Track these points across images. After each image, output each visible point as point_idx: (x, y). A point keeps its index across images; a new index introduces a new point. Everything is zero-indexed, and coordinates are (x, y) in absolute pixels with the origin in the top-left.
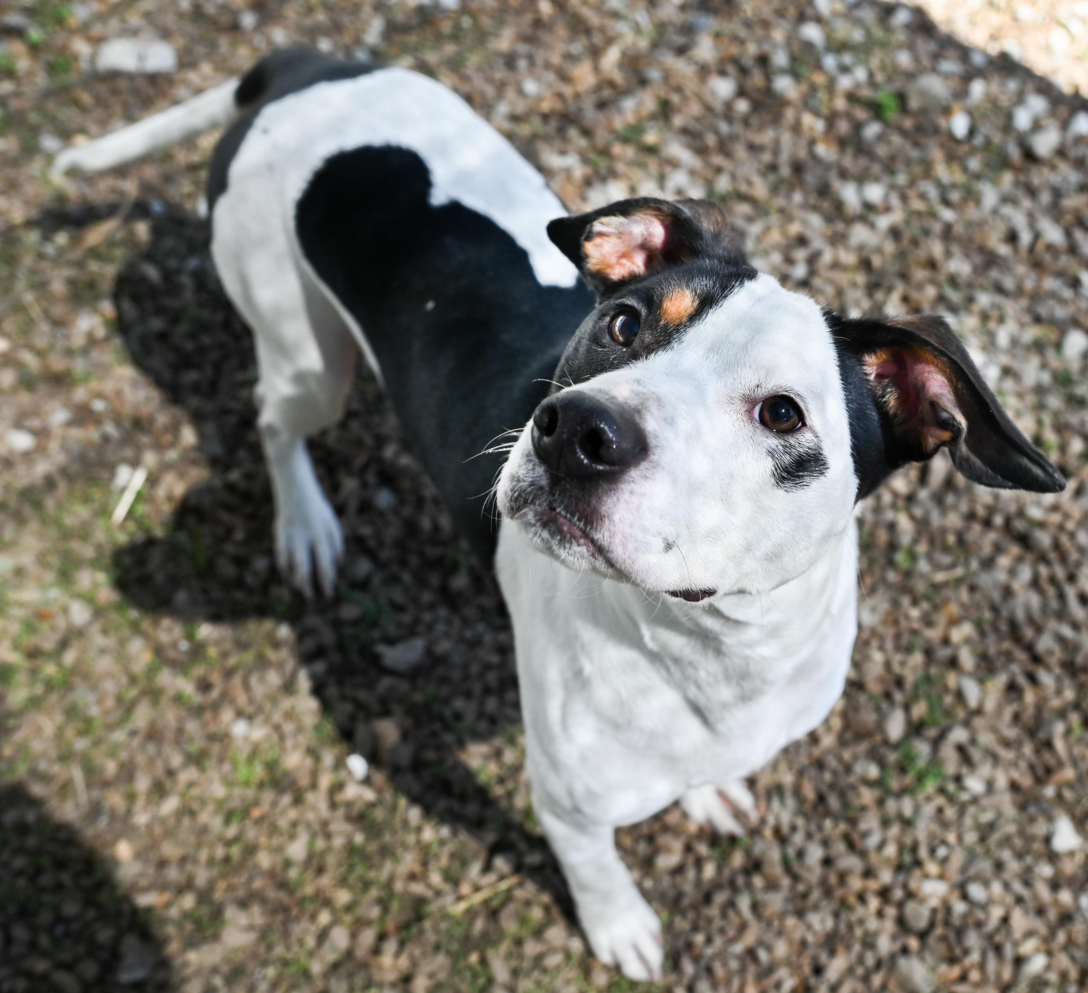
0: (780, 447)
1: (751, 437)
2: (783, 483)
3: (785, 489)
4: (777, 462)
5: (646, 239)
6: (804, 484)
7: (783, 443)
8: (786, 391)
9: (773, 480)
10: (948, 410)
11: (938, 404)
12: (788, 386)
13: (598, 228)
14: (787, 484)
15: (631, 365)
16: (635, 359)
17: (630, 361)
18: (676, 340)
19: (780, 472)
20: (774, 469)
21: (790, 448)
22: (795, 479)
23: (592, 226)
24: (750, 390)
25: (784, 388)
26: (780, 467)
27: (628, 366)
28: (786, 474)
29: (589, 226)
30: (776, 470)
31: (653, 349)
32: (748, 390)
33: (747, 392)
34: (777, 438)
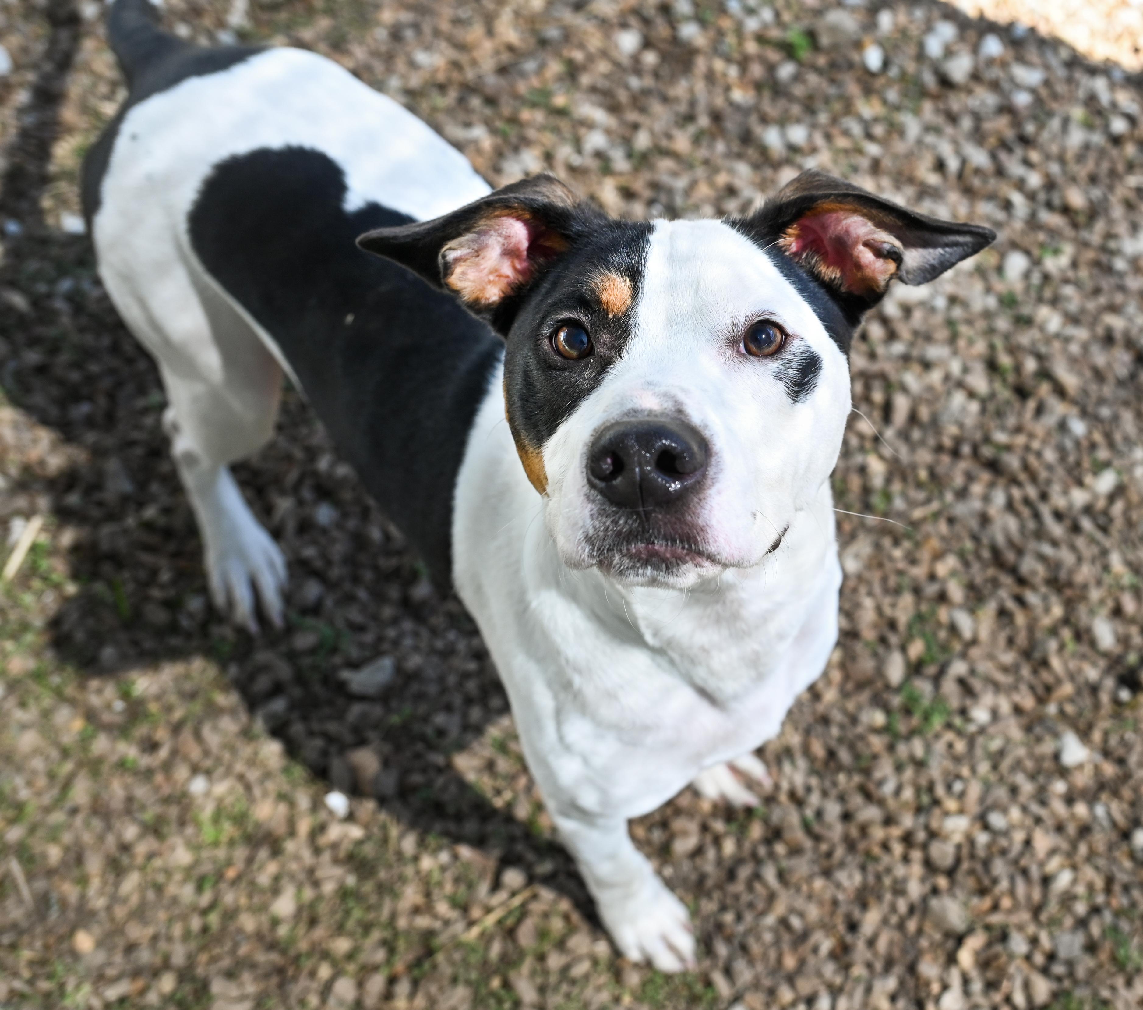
0: (781, 367)
1: (754, 373)
2: (797, 397)
4: (786, 380)
5: (504, 245)
6: (814, 387)
7: (782, 363)
8: (760, 316)
9: (790, 400)
10: (885, 241)
11: (873, 240)
12: (757, 310)
13: (451, 256)
14: (801, 396)
15: (611, 371)
16: (611, 364)
17: (607, 368)
18: (633, 325)
19: (792, 388)
20: (787, 389)
21: (788, 362)
22: (805, 388)
23: (444, 257)
24: (729, 332)
25: (756, 314)
26: (790, 384)
27: (609, 374)
28: (797, 387)
29: (440, 257)
30: (788, 388)
31: (620, 346)
32: (728, 333)
33: (728, 335)
34: (775, 361)
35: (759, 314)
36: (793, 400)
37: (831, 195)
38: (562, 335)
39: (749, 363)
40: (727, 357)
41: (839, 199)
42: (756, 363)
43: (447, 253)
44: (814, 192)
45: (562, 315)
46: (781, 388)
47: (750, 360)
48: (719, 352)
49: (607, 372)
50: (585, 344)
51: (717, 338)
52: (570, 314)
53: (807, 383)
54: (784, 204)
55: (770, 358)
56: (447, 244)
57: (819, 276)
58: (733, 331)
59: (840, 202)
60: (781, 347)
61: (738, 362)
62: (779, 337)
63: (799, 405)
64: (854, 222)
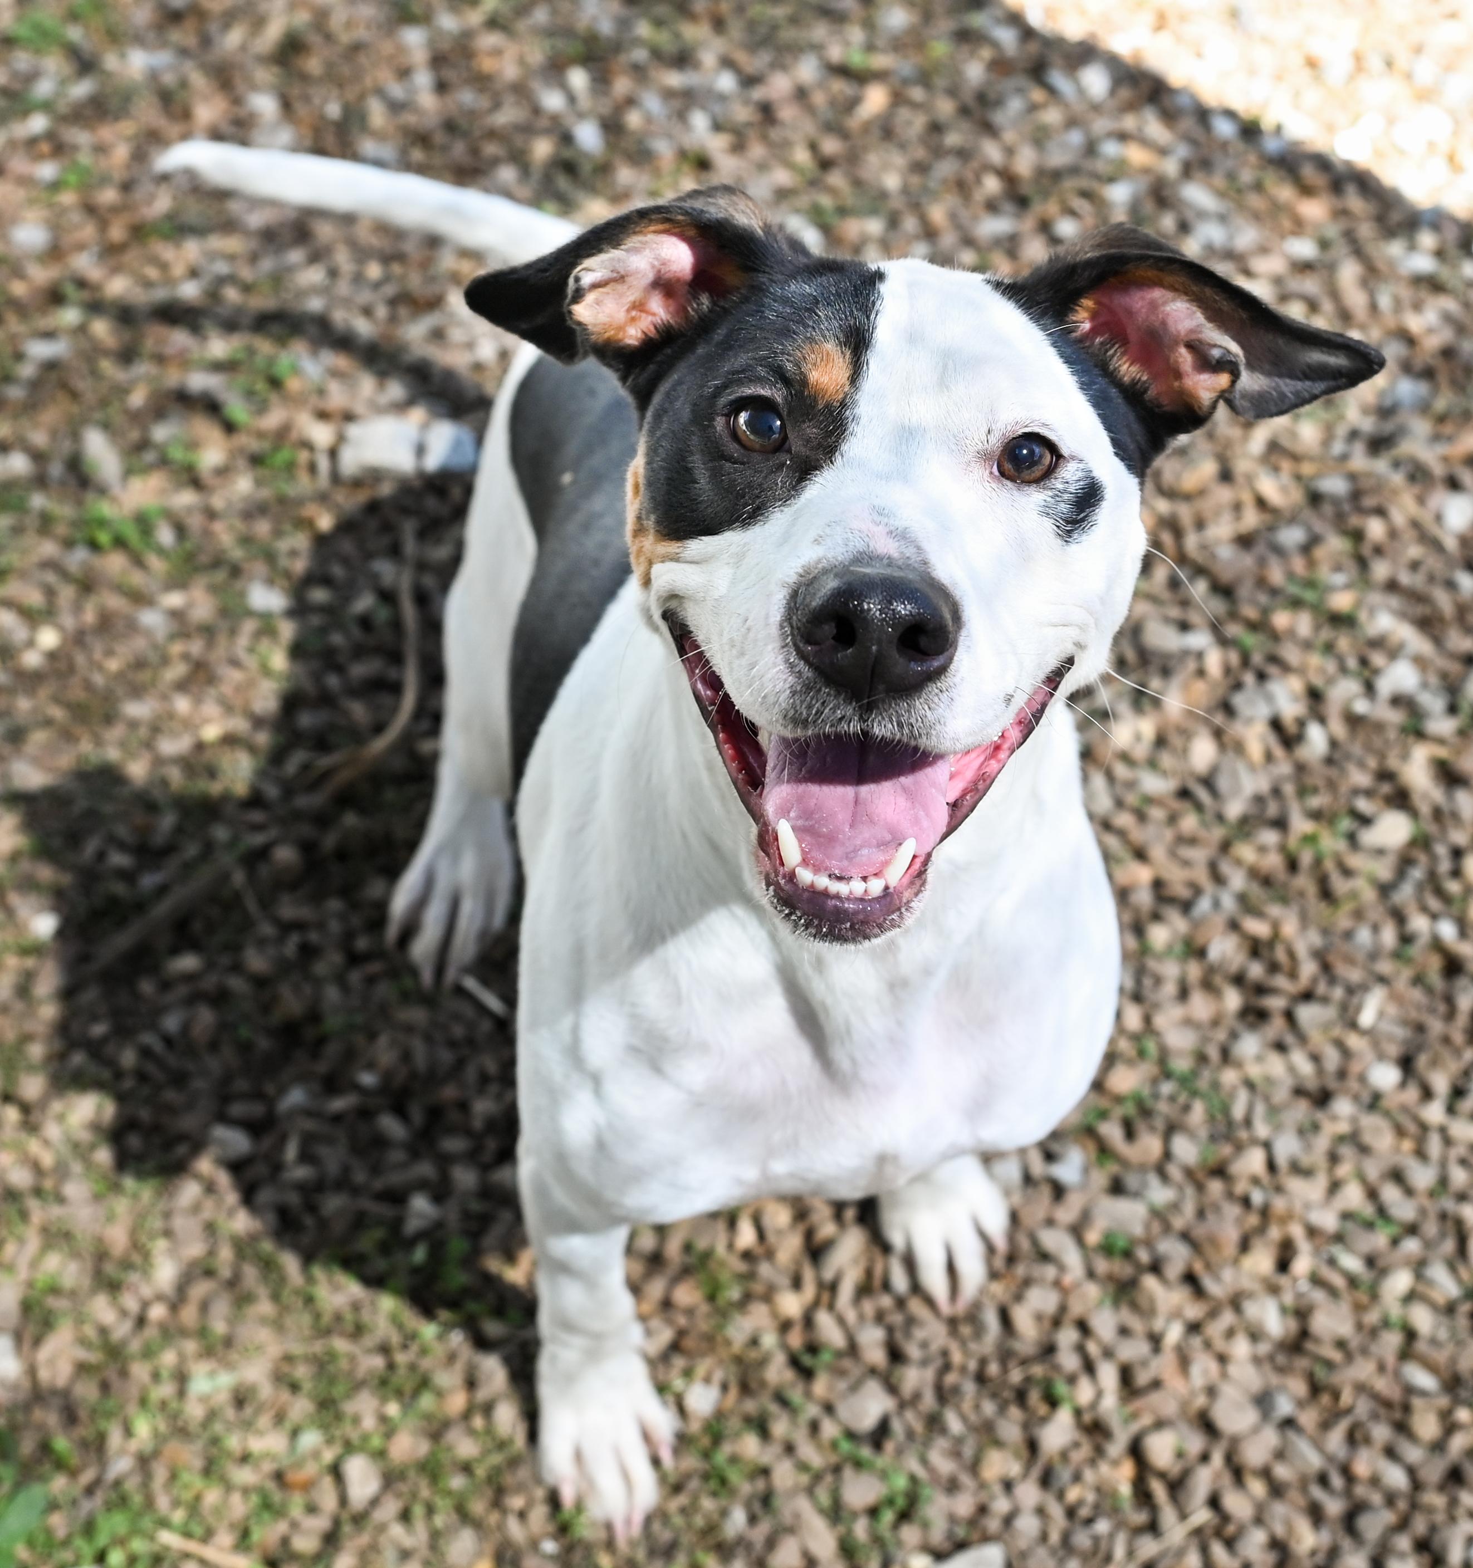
0: (1049, 499)
1: (1012, 506)
2: (1071, 537)
3: (1076, 541)
4: (1055, 517)
5: (659, 271)
6: (1091, 524)
7: (1050, 494)
8: (1026, 427)
9: (1059, 541)
10: (1218, 343)
11: (1200, 341)
12: (1023, 418)
13: (587, 279)
14: (1075, 536)
15: (816, 479)
16: (817, 469)
17: (810, 474)
18: (850, 420)
19: (1063, 527)
20: (1055, 528)
21: (1060, 494)
22: (1081, 526)
23: (577, 280)
24: (982, 442)
25: (1022, 423)
26: (1061, 522)
27: (812, 482)
28: (1069, 525)
29: (571, 280)
30: (1058, 527)
31: (831, 446)
32: (980, 444)
33: (980, 447)
34: (1041, 490)
35: (1026, 424)
36: (1066, 541)
37: (1149, 257)
38: (743, 417)
39: (1005, 491)
40: (976, 478)
41: (1161, 264)
42: (1015, 492)
43: (582, 274)
44: (1126, 251)
45: (750, 389)
46: (1048, 526)
47: (1006, 487)
48: (966, 470)
49: (809, 479)
50: (774, 433)
51: (963, 449)
52: (762, 391)
53: (1083, 520)
54: (1079, 263)
55: (1035, 485)
56: (581, 264)
57: (1115, 374)
58: (988, 441)
59: (1161, 270)
60: (1049, 472)
61: (990, 489)
62: (1047, 459)
63: (1073, 547)
64: (1176, 311)
